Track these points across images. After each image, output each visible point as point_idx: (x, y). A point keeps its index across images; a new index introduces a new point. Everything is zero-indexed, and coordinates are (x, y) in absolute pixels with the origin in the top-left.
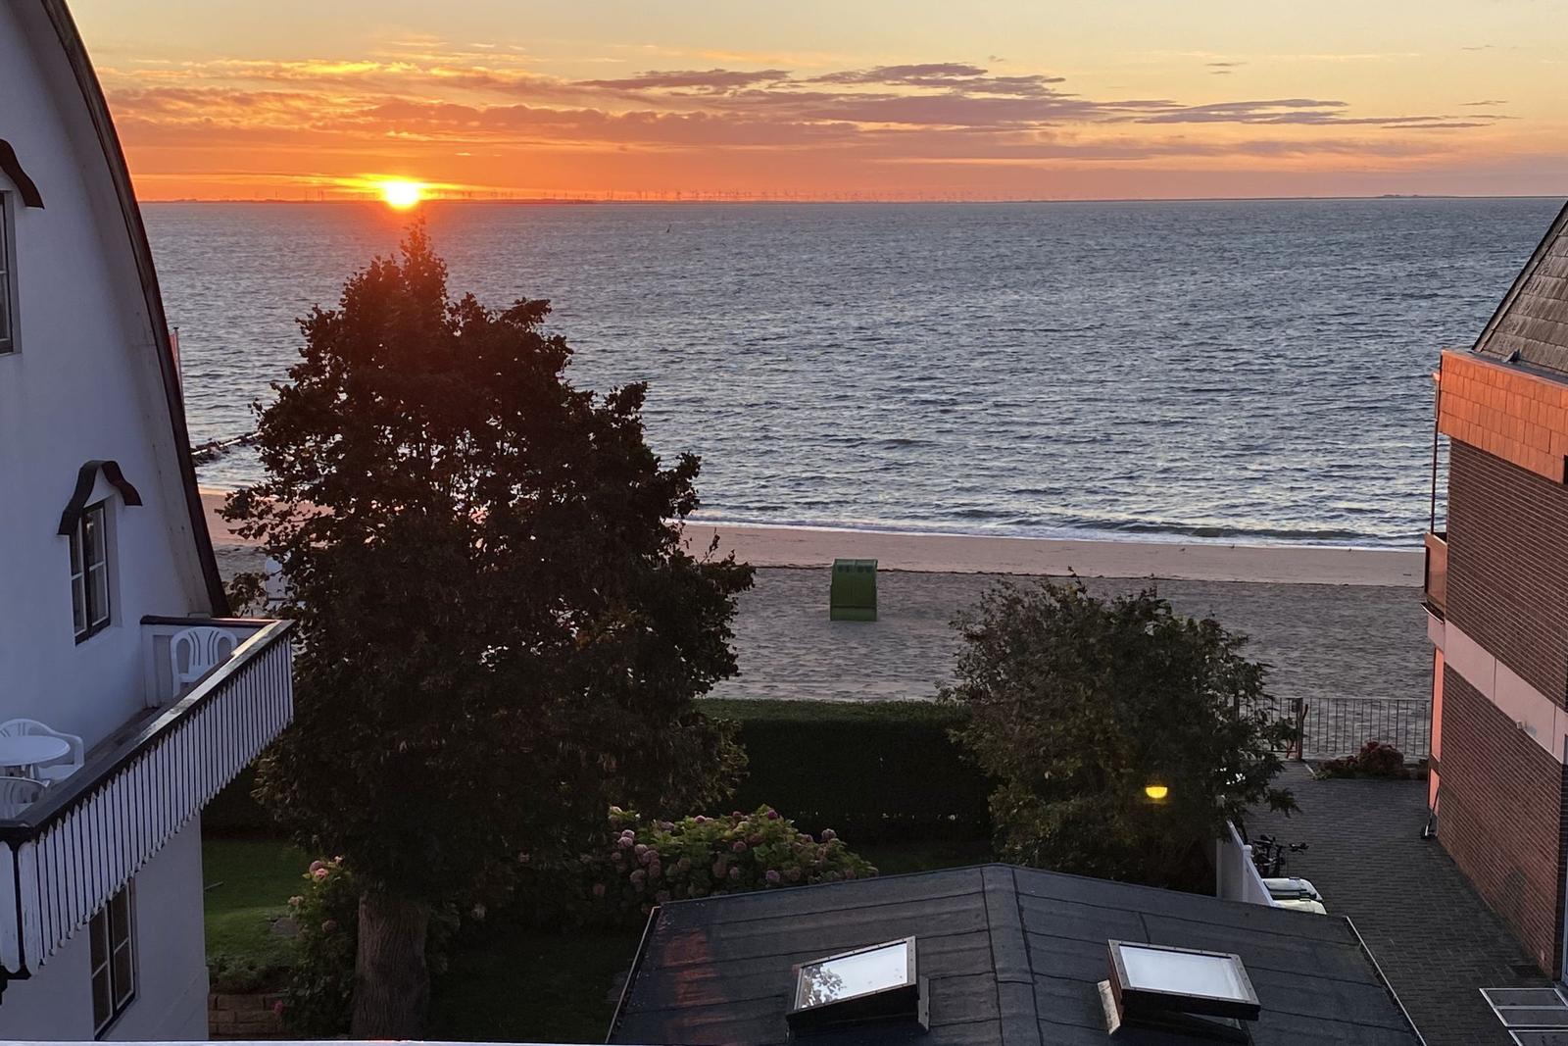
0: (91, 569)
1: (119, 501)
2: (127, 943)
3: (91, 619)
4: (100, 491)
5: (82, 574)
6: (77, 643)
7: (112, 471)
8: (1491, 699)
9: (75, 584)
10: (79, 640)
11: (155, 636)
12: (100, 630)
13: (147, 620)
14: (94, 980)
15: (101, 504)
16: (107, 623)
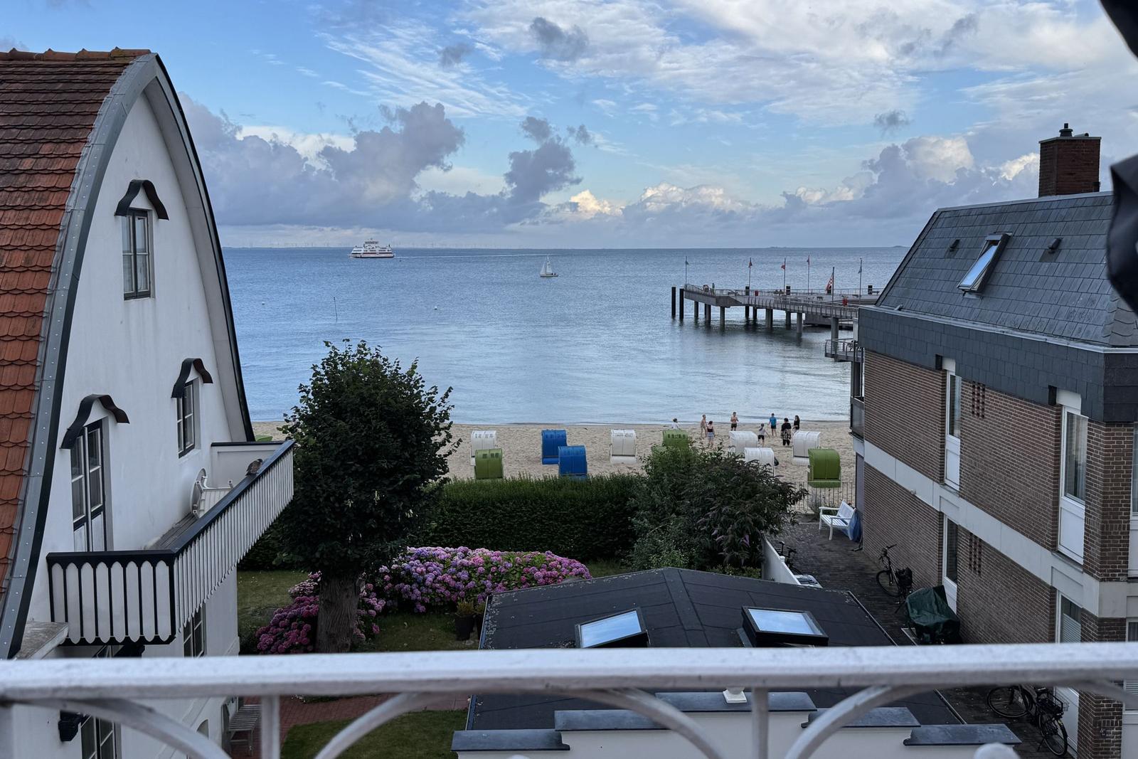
0: (186, 417)
1: (200, 381)
2: (200, 625)
3: (186, 443)
4: (192, 376)
5: (181, 420)
6: (179, 457)
7: (198, 364)
8: (894, 479)
9: (179, 424)
10: (181, 455)
11: (218, 452)
12: (189, 451)
13: (213, 445)
14: (185, 645)
15: (191, 382)
16: (192, 447)
